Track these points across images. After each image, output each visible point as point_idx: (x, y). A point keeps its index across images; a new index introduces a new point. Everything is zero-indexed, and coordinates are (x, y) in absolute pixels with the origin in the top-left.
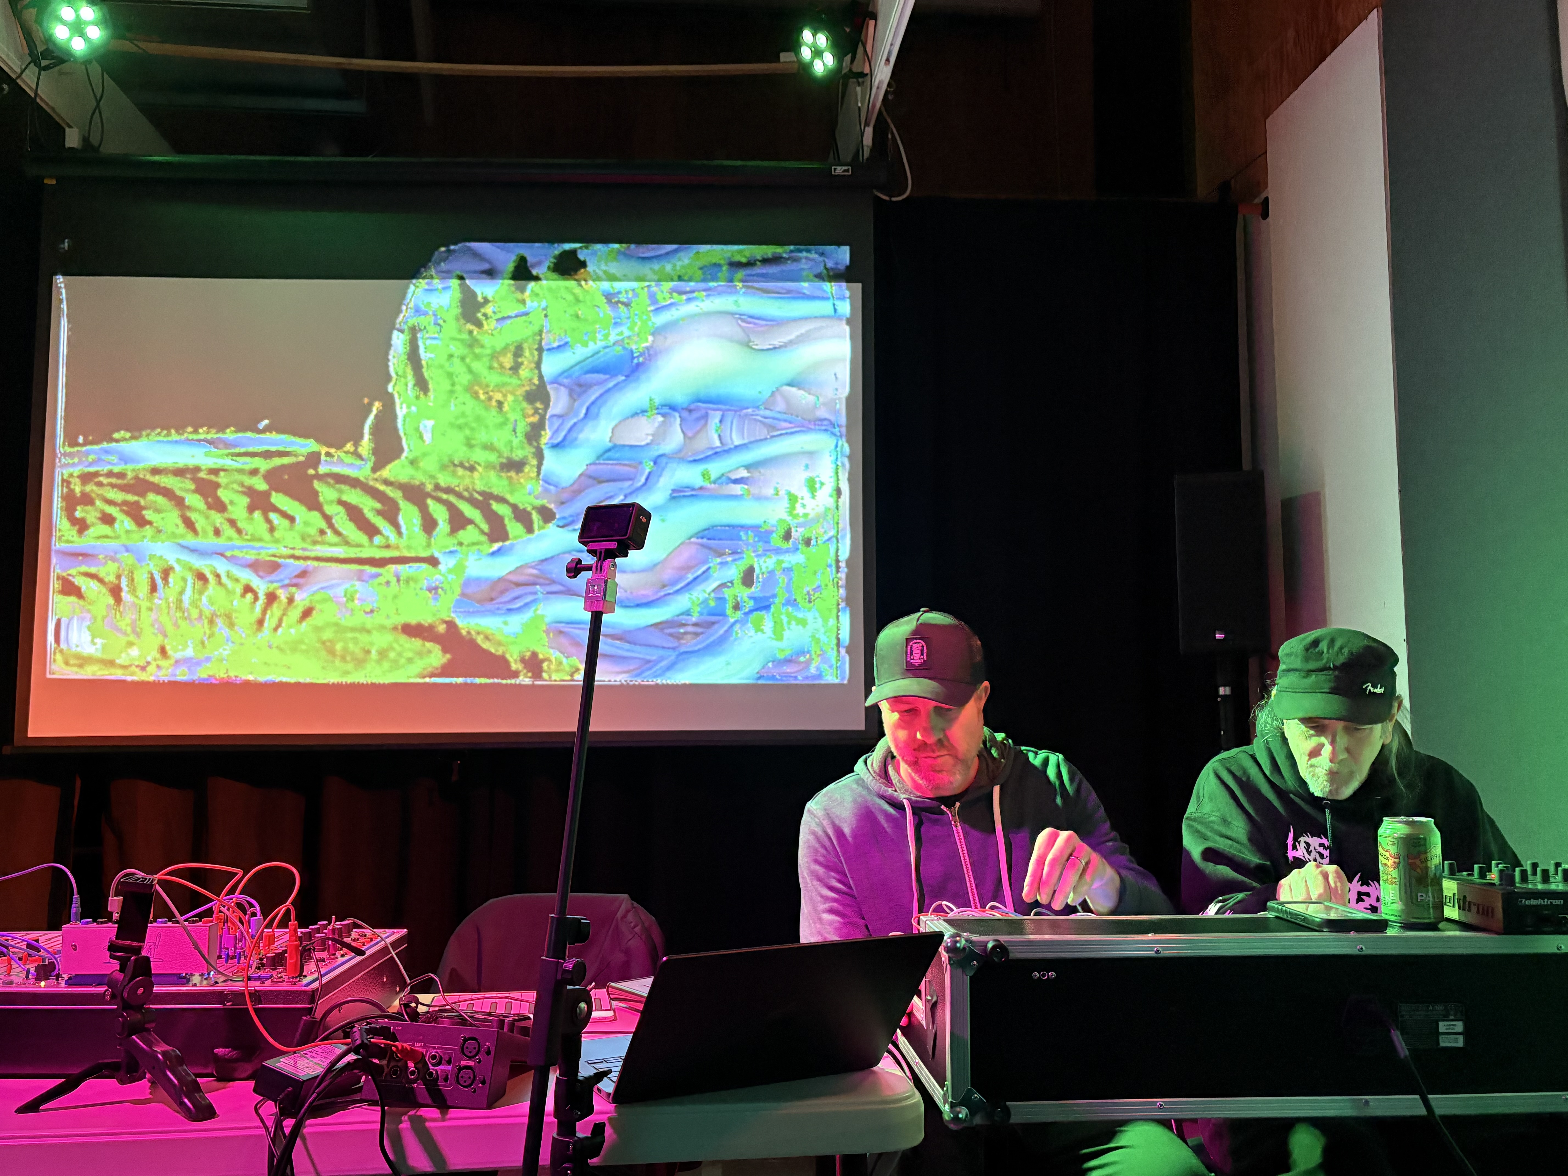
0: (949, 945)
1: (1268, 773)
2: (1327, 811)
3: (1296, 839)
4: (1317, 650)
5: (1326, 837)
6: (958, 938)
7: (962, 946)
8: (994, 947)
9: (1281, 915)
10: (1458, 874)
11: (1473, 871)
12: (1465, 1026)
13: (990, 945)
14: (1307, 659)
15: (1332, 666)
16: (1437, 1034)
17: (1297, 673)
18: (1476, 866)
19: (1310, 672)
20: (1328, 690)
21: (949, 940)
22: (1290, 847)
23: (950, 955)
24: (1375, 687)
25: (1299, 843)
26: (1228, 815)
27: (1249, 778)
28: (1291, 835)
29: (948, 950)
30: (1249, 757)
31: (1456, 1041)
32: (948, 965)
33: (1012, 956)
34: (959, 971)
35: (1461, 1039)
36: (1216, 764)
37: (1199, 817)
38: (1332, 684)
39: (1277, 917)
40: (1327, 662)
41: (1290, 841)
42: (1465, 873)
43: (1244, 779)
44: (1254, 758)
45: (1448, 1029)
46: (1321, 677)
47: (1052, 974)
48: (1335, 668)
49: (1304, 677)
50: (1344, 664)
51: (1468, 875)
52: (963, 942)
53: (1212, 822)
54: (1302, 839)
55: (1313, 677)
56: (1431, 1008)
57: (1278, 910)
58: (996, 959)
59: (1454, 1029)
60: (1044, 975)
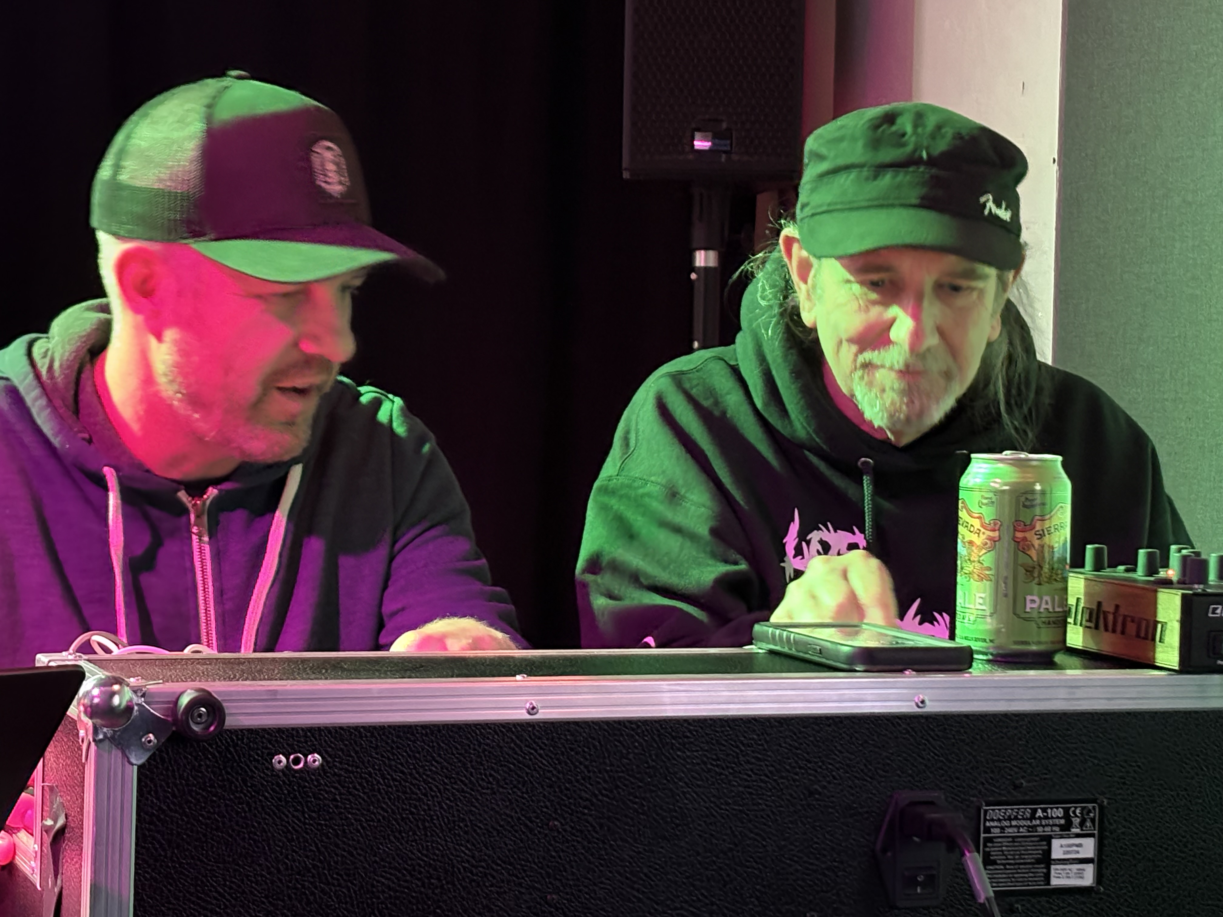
0: (96, 701)
1: (759, 404)
2: (866, 480)
3: (803, 536)
4: (894, 128)
5: (862, 531)
6: (116, 687)
7: (124, 704)
8: (194, 704)
9: (777, 648)
10: (1108, 570)
11: (1135, 564)
12: (1100, 848)
13: (185, 700)
14: (875, 144)
15: (924, 155)
16: (1046, 860)
17: (853, 175)
18: (1142, 552)
19: (880, 169)
20: (914, 201)
21: (96, 692)
22: (790, 550)
23: (98, 721)
24: (999, 206)
25: (808, 543)
26: (681, 482)
27: (724, 413)
28: (794, 528)
29: (93, 711)
30: (729, 370)
31: (1080, 874)
32: (93, 744)
33: (230, 722)
34: (117, 754)
35: (1089, 871)
36: (663, 380)
37: (623, 486)
38: (924, 191)
39: (771, 652)
40: (915, 151)
41: (791, 540)
42: (1121, 568)
43: (717, 413)
44: (736, 371)
45: (1068, 852)
46: (904, 177)
47: (315, 759)
48: (932, 162)
49: (867, 179)
50: (943, 154)
51: (1127, 571)
52: (128, 694)
53: (649, 495)
54: (815, 536)
55: (887, 179)
56: (1040, 813)
57: (773, 640)
58: (195, 728)
59: (1078, 852)
60: (297, 761)
